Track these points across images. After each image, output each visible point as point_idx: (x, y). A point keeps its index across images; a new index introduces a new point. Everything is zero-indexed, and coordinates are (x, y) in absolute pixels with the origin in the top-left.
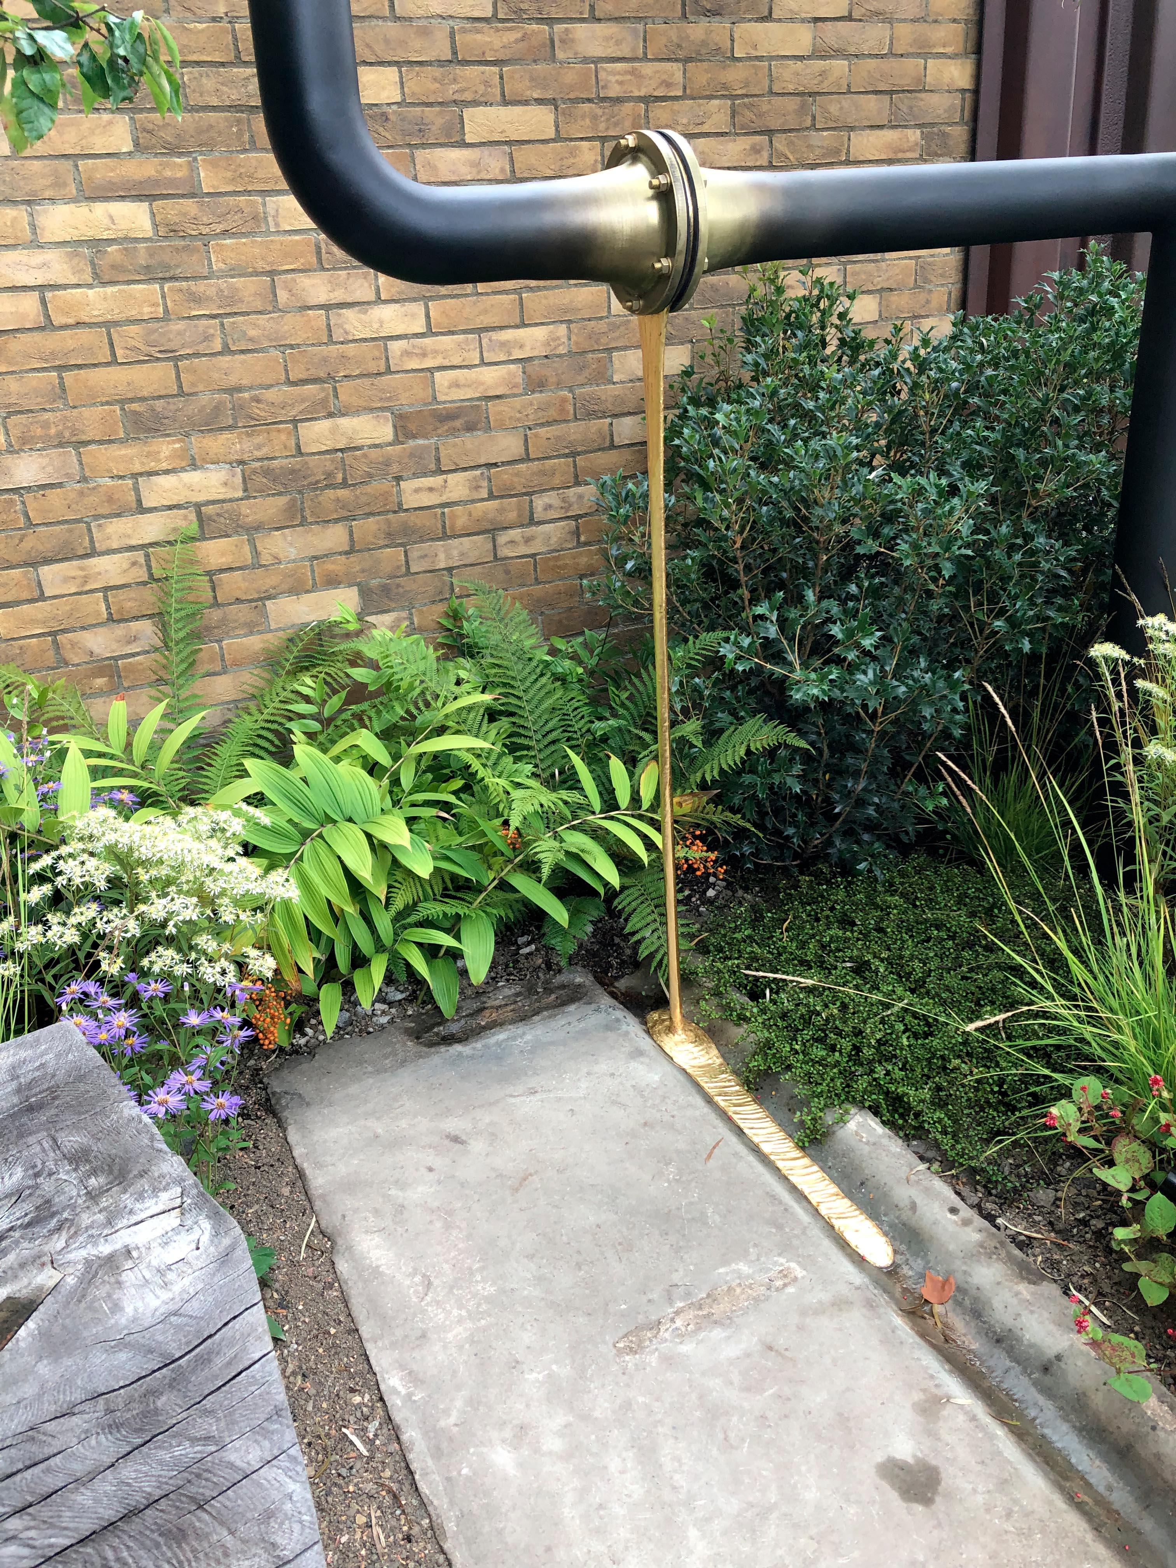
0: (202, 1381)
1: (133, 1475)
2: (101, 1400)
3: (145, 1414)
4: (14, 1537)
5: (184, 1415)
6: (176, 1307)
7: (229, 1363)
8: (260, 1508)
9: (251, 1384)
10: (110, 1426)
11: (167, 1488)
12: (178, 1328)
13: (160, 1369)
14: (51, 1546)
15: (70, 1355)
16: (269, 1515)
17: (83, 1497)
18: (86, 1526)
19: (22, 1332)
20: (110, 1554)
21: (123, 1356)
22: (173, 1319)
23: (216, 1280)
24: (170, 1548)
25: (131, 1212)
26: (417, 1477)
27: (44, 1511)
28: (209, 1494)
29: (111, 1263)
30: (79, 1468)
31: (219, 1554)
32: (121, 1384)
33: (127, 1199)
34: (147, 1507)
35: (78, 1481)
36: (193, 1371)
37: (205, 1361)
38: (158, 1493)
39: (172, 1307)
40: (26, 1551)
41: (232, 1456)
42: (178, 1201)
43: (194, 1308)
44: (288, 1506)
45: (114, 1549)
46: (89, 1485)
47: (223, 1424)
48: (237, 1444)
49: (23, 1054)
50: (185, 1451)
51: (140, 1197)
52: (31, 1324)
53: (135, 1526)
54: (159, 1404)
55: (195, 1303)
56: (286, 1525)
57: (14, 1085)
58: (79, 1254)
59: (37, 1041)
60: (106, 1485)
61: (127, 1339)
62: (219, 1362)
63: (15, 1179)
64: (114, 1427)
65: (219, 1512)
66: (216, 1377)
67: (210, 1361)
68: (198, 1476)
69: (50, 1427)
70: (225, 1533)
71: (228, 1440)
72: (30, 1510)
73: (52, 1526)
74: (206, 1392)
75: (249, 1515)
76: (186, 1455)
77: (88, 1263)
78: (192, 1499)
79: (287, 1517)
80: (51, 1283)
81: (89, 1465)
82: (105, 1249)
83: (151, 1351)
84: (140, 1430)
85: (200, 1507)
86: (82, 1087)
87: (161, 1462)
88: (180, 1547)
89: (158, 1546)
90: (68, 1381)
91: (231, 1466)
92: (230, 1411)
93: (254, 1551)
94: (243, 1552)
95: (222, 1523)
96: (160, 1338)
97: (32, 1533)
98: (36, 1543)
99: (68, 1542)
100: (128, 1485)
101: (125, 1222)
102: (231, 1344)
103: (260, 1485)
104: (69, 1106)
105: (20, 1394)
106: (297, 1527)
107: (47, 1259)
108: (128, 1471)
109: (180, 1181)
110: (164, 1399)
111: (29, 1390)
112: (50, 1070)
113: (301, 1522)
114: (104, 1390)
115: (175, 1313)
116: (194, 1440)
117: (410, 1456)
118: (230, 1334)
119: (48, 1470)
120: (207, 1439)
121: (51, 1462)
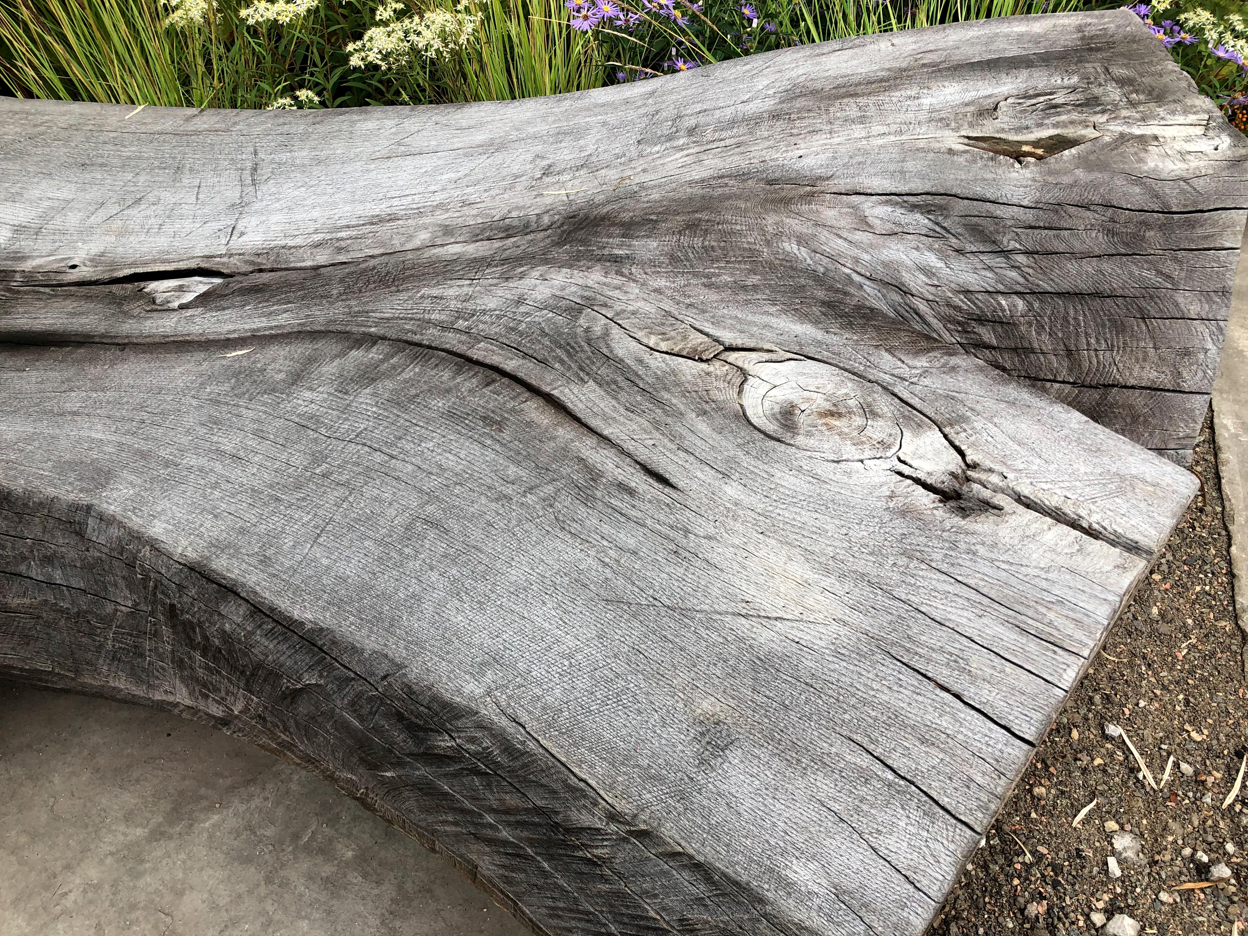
0: (1181, 236)
1: (1110, 271)
2: (1111, 210)
3: (1134, 236)
4: (1019, 268)
5: (1161, 252)
6: (1188, 176)
7: (1206, 237)
8: (1182, 344)
9: (1214, 261)
10: (1109, 230)
11: (1127, 292)
12: (1183, 192)
13: (1158, 212)
14: (1038, 285)
15: (1101, 172)
16: (1186, 353)
17: (1072, 267)
18: (1065, 286)
19: (1066, 152)
20: (1072, 312)
21: (1137, 190)
22: (1182, 183)
23: (1224, 174)
24: (1111, 332)
25: (1162, 118)
26: (1223, 481)
27: (1044, 262)
28: (1153, 313)
29: (1142, 139)
30: (1078, 246)
31: (1141, 356)
32: (1129, 206)
33: (1161, 111)
34: (1109, 297)
35: (1073, 255)
36: (1180, 227)
37: (1192, 225)
38: (1120, 292)
39: (1185, 175)
40: (1021, 280)
41: (1180, 298)
42: (1205, 123)
43: (1200, 184)
44: (1201, 356)
45: (1076, 311)
46: (1079, 261)
47: (1183, 274)
48: (1187, 294)
49: (1089, 20)
50: (1150, 275)
51: (1173, 113)
52: (1074, 151)
53: (1096, 303)
54: (1148, 234)
55: (1201, 181)
56: (1194, 367)
57: (1080, 35)
58: (1117, 128)
59: (1103, 16)
60: (1089, 267)
61: (1145, 180)
62: (1200, 231)
63: (1072, 81)
64: (1110, 232)
65: (1154, 328)
66: (1193, 241)
67: (1194, 227)
68: (1152, 297)
69: (1072, 210)
70: (1151, 345)
71: (1182, 287)
72: (1036, 256)
73: (1045, 273)
74: (1182, 246)
75: (1173, 344)
76: (1150, 279)
77: (1122, 135)
78: (1140, 309)
79: (1197, 363)
80: (1093, 136)
81: (1084, 248)
82: (1137, 131)
83: (1157, 197)
84: (1127, 245)
85: (1143, 318)
86: (1135, 46)
87: (1131, 273)
88: (1117, 335)
89: (1104, 326)
90: (1095, 186)
91: (1177, 305)
92: (1192, 270)
93: (1164, 369)
94: (1157, 365)
95: (1152, 338)
96: (1168, 191)
97: (1030, 271)
98: (1030, 278)
99: (1049, 289)
100: (1104, 275)
101: (1156, 122)
102: (1213, 225)
103: (1189, 330)
104: (1122, 55)
105: (1059, 180)
106: (1200, 374)
107: (1091, 124)
108: (1107, 266)
109: (1208, 112)
110: (1152, 233)
111: (1066, 180)
112: (1110, 33)
113: (1205, 372)
114: (1115, 204)
115: (1185, 180)
116: (1159, 273)
117: (1222, 468)
118: (1216, 218)
119: (1057, 237)
120: (1169, 277)
121: (1063, 233)
